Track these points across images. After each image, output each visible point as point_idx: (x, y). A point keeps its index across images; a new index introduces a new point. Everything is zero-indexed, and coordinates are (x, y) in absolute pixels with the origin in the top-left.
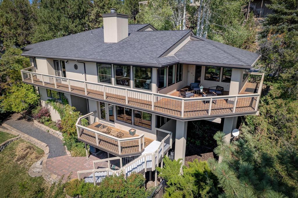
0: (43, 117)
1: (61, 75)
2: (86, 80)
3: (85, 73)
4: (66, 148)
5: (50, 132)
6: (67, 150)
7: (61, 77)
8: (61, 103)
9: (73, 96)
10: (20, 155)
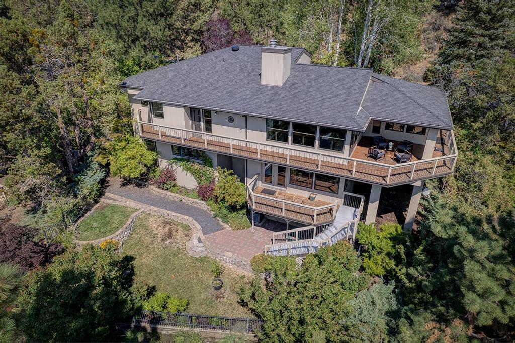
0: (169, 182)
1: (202, 130)
2: (247, 139)
3: (246, 127)
4: (220, 221)
5: (184, 201)
6: (222, 223)
7: (203, 132)
8: (200, 164)
9: (220, 156)
10: (163, 234)
